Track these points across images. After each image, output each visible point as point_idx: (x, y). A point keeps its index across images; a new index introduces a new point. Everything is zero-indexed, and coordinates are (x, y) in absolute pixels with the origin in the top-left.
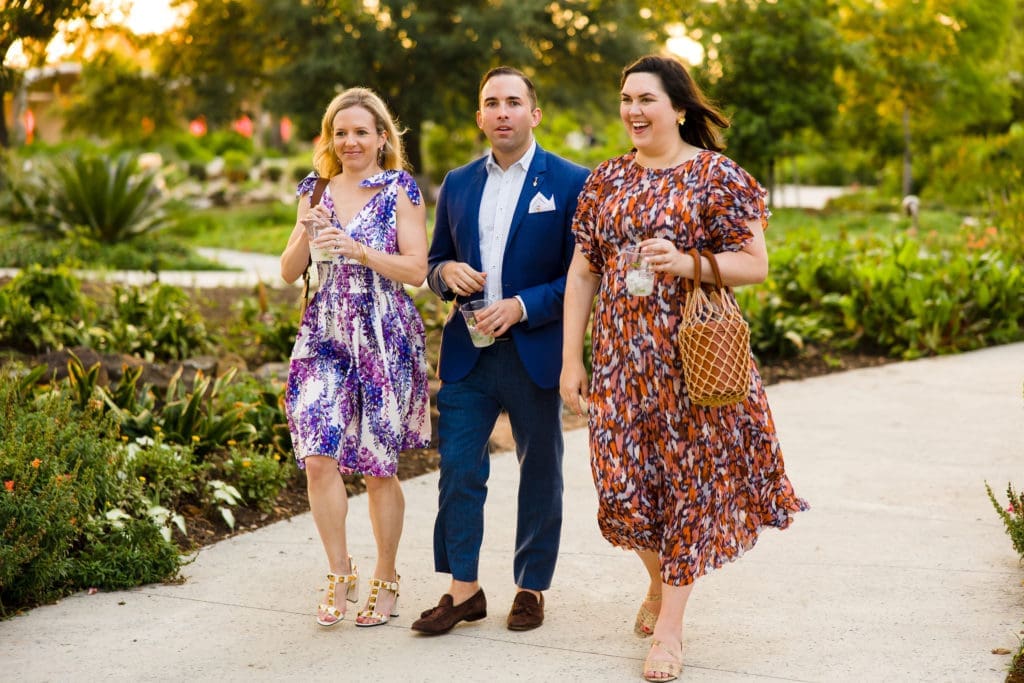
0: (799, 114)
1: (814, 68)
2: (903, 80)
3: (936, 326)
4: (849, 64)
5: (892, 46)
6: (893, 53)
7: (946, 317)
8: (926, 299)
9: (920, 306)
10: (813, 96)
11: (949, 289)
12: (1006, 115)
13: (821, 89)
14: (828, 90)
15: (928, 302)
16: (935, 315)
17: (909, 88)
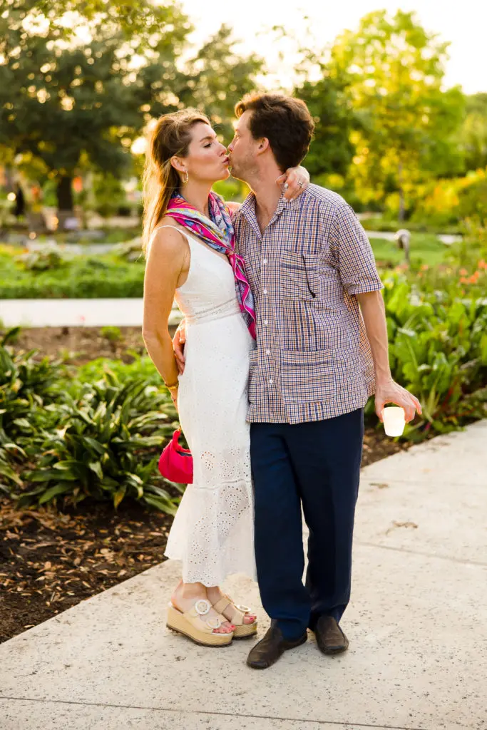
0: (323, 164)
1: (333, 129)
2: (398, 142)
3: (432, 394)
4: (358, 125)
5: (391, 118)
6: (392, 124)
7: (444, 385)
8: (420, 364)
9: (414, 370)
10: (333, 150)
11: (446, 349)
12: (462, 168)
13: (338, 144)
14: (343, 145)
15: (423, 367)
16: (431, 383)
17: (402, 147)
